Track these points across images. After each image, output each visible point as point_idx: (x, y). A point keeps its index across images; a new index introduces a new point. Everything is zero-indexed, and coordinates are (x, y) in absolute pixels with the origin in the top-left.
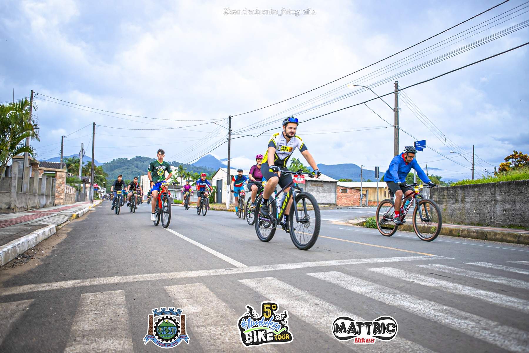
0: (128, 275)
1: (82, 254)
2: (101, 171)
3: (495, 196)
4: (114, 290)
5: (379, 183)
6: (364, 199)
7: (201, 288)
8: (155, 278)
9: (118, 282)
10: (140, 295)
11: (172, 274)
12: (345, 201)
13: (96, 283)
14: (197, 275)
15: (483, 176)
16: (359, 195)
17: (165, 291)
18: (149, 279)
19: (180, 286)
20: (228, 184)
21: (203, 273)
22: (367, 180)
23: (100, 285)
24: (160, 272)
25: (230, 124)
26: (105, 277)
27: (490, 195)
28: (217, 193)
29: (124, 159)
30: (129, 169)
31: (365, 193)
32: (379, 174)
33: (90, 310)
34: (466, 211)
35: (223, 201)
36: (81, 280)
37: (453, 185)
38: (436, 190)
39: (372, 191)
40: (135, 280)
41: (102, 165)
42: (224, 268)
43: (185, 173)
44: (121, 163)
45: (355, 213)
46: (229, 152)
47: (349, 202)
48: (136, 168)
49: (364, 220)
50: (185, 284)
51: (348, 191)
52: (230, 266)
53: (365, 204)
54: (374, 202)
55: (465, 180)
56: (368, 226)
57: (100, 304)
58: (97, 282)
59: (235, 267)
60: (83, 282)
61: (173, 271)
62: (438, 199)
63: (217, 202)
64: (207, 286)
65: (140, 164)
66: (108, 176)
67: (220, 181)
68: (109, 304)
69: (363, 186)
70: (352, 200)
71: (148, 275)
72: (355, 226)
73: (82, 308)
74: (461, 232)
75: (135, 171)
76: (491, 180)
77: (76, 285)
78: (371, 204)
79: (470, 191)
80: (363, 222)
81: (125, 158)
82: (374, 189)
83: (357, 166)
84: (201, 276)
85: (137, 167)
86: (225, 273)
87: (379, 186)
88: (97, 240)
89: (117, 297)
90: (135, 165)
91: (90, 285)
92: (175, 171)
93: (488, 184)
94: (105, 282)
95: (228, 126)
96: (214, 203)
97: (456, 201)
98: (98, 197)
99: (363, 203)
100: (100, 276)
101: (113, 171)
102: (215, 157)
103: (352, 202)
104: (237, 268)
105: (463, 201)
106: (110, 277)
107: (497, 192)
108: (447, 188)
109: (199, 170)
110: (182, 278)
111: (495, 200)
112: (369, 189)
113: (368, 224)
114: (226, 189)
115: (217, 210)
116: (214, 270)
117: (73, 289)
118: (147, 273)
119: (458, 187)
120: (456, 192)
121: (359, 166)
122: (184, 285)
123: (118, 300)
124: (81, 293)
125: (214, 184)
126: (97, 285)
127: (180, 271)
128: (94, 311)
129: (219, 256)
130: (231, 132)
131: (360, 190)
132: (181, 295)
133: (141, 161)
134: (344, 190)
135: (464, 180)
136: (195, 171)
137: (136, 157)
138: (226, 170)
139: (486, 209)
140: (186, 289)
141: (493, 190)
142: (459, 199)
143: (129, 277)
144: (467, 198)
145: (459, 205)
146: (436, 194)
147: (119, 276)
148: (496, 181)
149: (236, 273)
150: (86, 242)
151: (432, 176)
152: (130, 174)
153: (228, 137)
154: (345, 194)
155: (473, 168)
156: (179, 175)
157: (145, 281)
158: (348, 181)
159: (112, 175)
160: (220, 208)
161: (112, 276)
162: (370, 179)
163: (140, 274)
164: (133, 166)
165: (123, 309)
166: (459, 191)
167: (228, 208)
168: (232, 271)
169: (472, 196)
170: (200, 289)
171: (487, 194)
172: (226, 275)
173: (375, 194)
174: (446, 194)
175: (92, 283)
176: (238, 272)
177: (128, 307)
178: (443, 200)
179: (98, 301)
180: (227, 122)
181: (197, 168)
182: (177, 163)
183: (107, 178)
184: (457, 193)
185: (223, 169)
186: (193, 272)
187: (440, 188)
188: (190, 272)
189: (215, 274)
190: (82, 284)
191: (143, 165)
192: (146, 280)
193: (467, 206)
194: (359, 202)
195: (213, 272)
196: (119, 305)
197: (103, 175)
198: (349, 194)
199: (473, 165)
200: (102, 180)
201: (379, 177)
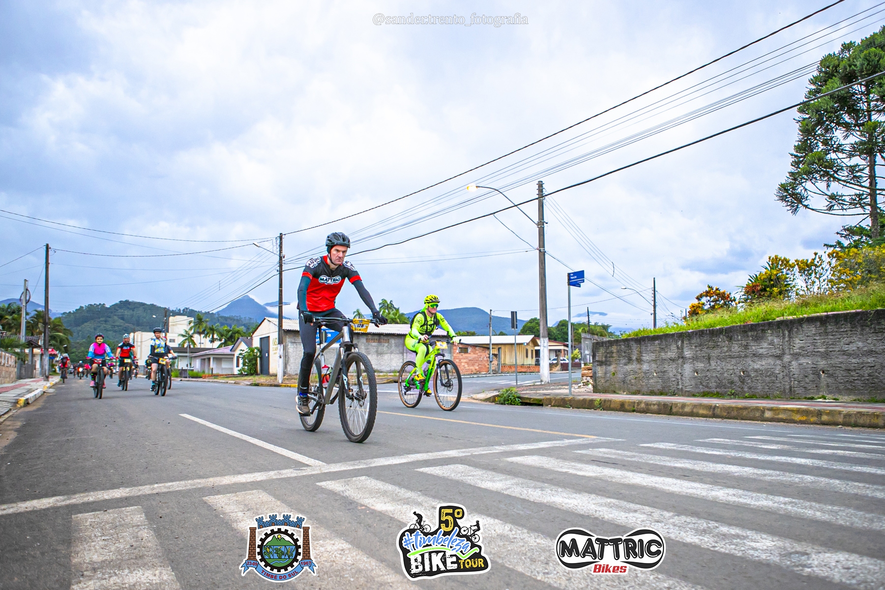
0: (141, 485)
1: (54, 460)
2: (59, 325)
3: (683, 352)
4: (124, 507)
5: (517, 336)
6: (495, 362)
7: (261, 496)
8: (185, 486)
9: (128, 495)
10: (168, 511)
11: (211, 479)
12: (466, 366)
13: (91, 499)
14: (252, 480)
15: (666, 323)
16: (488, 356)
17: (206, 503)
18: (177, 489)
19: (228, 495)
20: (279, 343)
21: (259, 476)
22: (498, 333)
23: (100, 501)
24: (192, 479)
25: (281, 247)
26: (103, 489)
27: (676, 351)
28: (261, 358)
29: (98, 306)
30: (108, 321)
31: (496, 352)
32: (516, 322)
33: (93, 535)
34: (643, 375)
35: (272, 371)
36: (66, 497)
37: (624, 337)
38: (601, 345)
39: (507, 348)
40: (155, 492)
41: (61, 316)
42: (291, 468)
43: (206, 327)
44: (94, 313)
45: (484, 384)
46: (281, 292)
47: (472, 368)
48: (121, 321)
49: (496, 393)
50: (236, 493)
51: (470, 350)
52: (299, 465)
53: (497, 370)
54: (510, 367)
55: (642, 329)
56: (502, 401)
57: (107, 526)
58: (92, 497)
59: (308, 466)
60: (69, 499)
61: (213, 476)
62: (604, 359)
63: (262, 372)
64: (270, 494)
65: (127, 313)
66: (71, 335)
67: (265, 340)
68: (122, 525)
69: (493, 342)
70: (477, 364)
71: (174, 483)
72: (483, 403)
73: (79, 533)
74: (636, 404)
75: (118, 326)
76: (677, 328)
77: (59, 504)
78: (506, 369)
79: (649, 345)
80: (494, 397)
81: (100, 304)
82: (510, 346)
83: (482, 310)
84: (258, 480)
85: (123, 319)
86: (293, 475)
87: (517, 342)
88: (73, 437)
89: (132, 516)
90: (118, 315)
91: (83, 503)
92: (190, 324)
93: (673, 335)
94: (106, 497)
95: (279, 249)
96: (257, 374)
97: (630, 360)
98: (55, 371)
99: (494, 368)
100: (95, 489)
101: (79, 326)
102: (256, 300)
103: (477, 368)
104: (310, 468)
105: (639, 361)
106: (113, 489)
107: (685, 345)
108: (617, 342)
109: (229, 322)
110: (229, 485)
111: (682, 357)
112: (503, 347)
113: (502, 399)
114: (275, 352)
115: (262, 385)
116: (276, 472)
117: (55, 509)
118: (172, 481)
119: (632, 339)
120: (629, 347)
121: (486, 311)
122: (233, 494)
123: (134, 519)
124: (72, 514)
125: (256, 343)
126: (93, 502)
127: (223, 475)
128: (101, 536)
129: (279, 452)
130: (283, 259)
131: (488, 348)
132: (232, 507)
133: (128, 308)
134: (464, 348)
135: (640, 330)
136: (222, 324)
137: (120, 302)
138: (276, 321)
139: (671, 370)
140: (237, 499)
141: (680, 343)
142: (634, 358)
143: (144, 487)
144: (644, 355)
145: (633, 366)
146: (602, 350)
147: (126, 487)
148: (683, 329)
149: (310, 473)
150: (55, 442)
151: (596, 324)
152: (110, 331)
153: (278, 268)
154: (465, 355)
155: (655, 311)
156: (196, 331)
157: (170, 492)
158: (469, 334)
159: (78, 333)
160: (267, 383)
161: (116, 488)
162: (504, 332)
163: (160, 483)
164: (116, 318)
165: (146, 531)
166: (634, 346)
167: (280, 382)
168: (304, 471)
169: (652, 352)
170: (259, 498)
171: (672, 348)
172: (296, 478)
173: (511, 355)
174: (615, 351)
175: (86, 499)
176: (313, 473)
177: (154, 528)
178: (611, 359)
179: (103, 524)
180: (277, 244)
181: (226, 318)
182: (192, 311)
183: (69, 337)
184: (630, 349)
185: (270, 319)
186: (244, 475)
187: (606, 342)
188: (239, 476)
189: (278, 477)
190: (68, 502)
191: (132, 316)
192: (171, 490)
193: (645, 367)
194: (488, 366)
195: (275, 475)
196: (139, 526)
197: (65, 334)
198: (471, 354)
199: (655, 306)
200: (62, 342)
201: (517, 328)
